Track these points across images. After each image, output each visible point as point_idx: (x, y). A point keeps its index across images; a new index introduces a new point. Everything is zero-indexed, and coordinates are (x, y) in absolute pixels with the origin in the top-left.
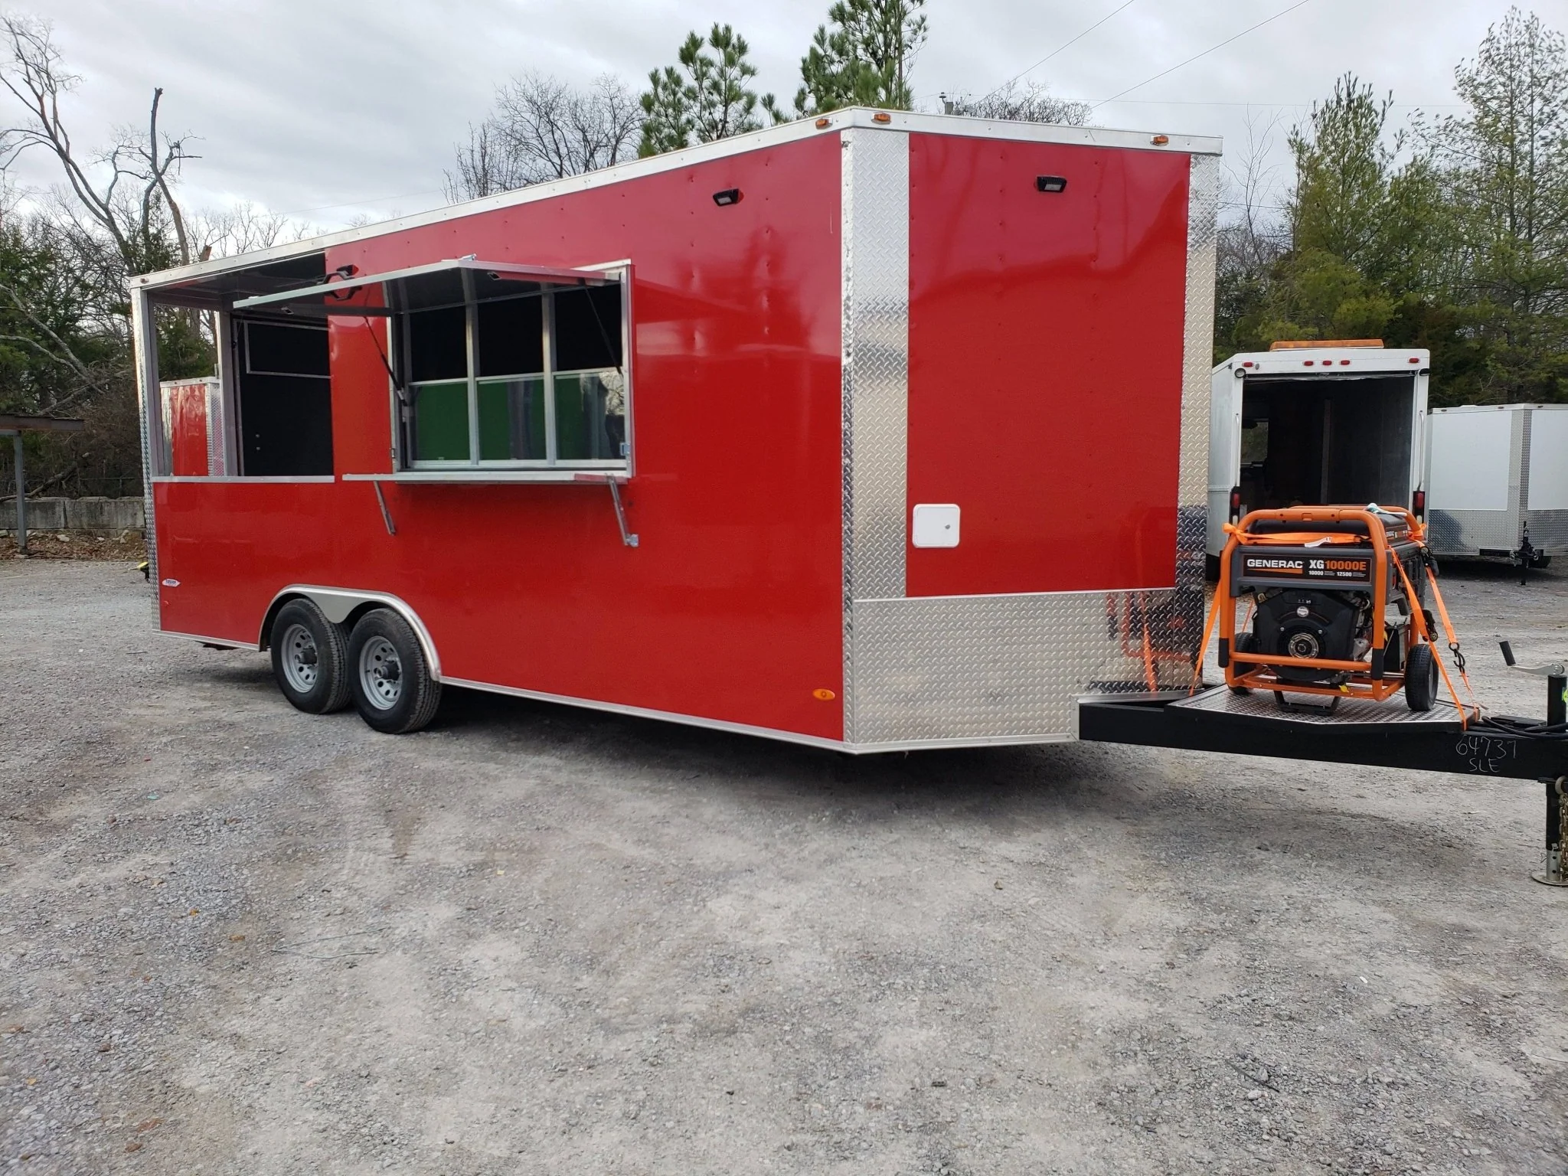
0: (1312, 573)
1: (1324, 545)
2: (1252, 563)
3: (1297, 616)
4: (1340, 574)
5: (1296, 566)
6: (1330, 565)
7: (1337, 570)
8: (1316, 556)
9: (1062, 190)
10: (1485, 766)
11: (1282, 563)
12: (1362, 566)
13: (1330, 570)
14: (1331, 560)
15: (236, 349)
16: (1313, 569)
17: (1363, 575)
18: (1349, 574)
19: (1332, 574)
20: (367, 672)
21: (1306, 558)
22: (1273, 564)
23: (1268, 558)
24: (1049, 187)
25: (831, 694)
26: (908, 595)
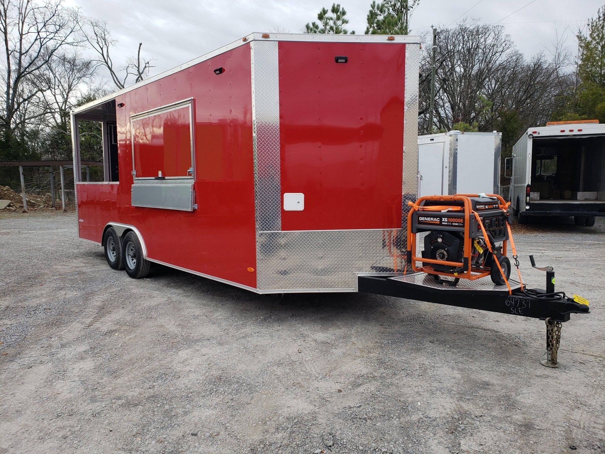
0: (443, 223)
1: (449, 211)
2: (422, 219)
3: (437, 242)
4: (453, 224)
5: (437, 220)
6: (450, 220)
7: (452, 222)
8: (445, 216)
9: (346, 61)
10: (517, 311)
11: (432, 219)
12: (462, 220)
13: (450, 222)
14: (450, 218)
15: (109, 135)
16: (443, 222)
17: (462, 225)
18: (457, 224)
19: (450, 224)
20: (128, 255)
21: (441, 217)
22: (428, 219)
23: (427, 217)
24: (340, 61)
25: (253, 270)
26: (282, 230)
